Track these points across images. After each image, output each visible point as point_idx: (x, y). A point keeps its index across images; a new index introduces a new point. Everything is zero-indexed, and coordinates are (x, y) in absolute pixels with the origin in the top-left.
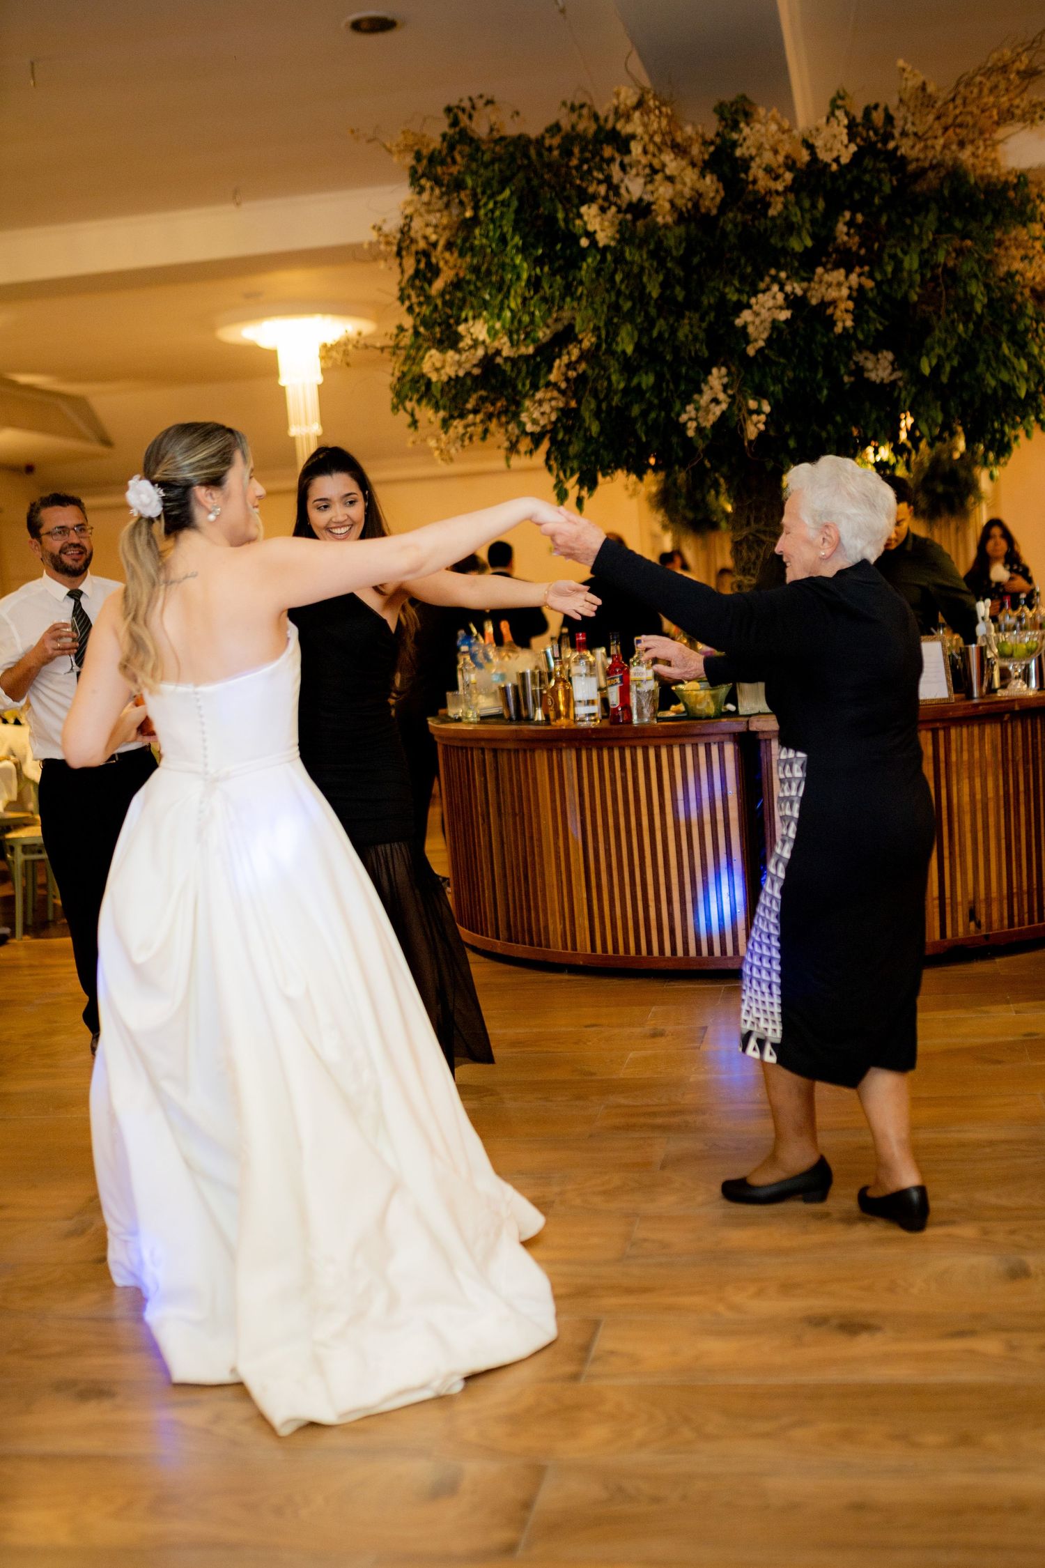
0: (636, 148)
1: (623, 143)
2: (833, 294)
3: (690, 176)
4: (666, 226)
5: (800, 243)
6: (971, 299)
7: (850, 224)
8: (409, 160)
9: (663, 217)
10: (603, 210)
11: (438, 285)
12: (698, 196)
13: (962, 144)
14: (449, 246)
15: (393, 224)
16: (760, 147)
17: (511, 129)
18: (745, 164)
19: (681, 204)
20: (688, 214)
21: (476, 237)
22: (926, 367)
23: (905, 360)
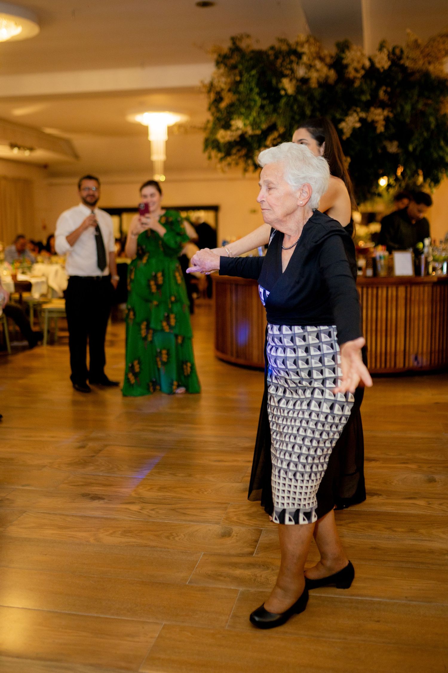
0: (305, 59)
1: (299, 56)
2: (377, 118)
3: (325, 70)
4: (315, 89)
5: (365, 98)
6: (429, 123)
7: (385, 92)
8: (215, 56)
9: (313, 84)
10: (291, 80)
11: (223, 105)
12: (327, 78)
13: (430, 63)
14: (229, 90)
15: (207, 81)
16: (353, 60)
17: (256, 47)
18: (346, 66)
19: (321, 80)
20: (324, 84)
21: (242, 88)
22: (411, 148)
23: (403, 145)
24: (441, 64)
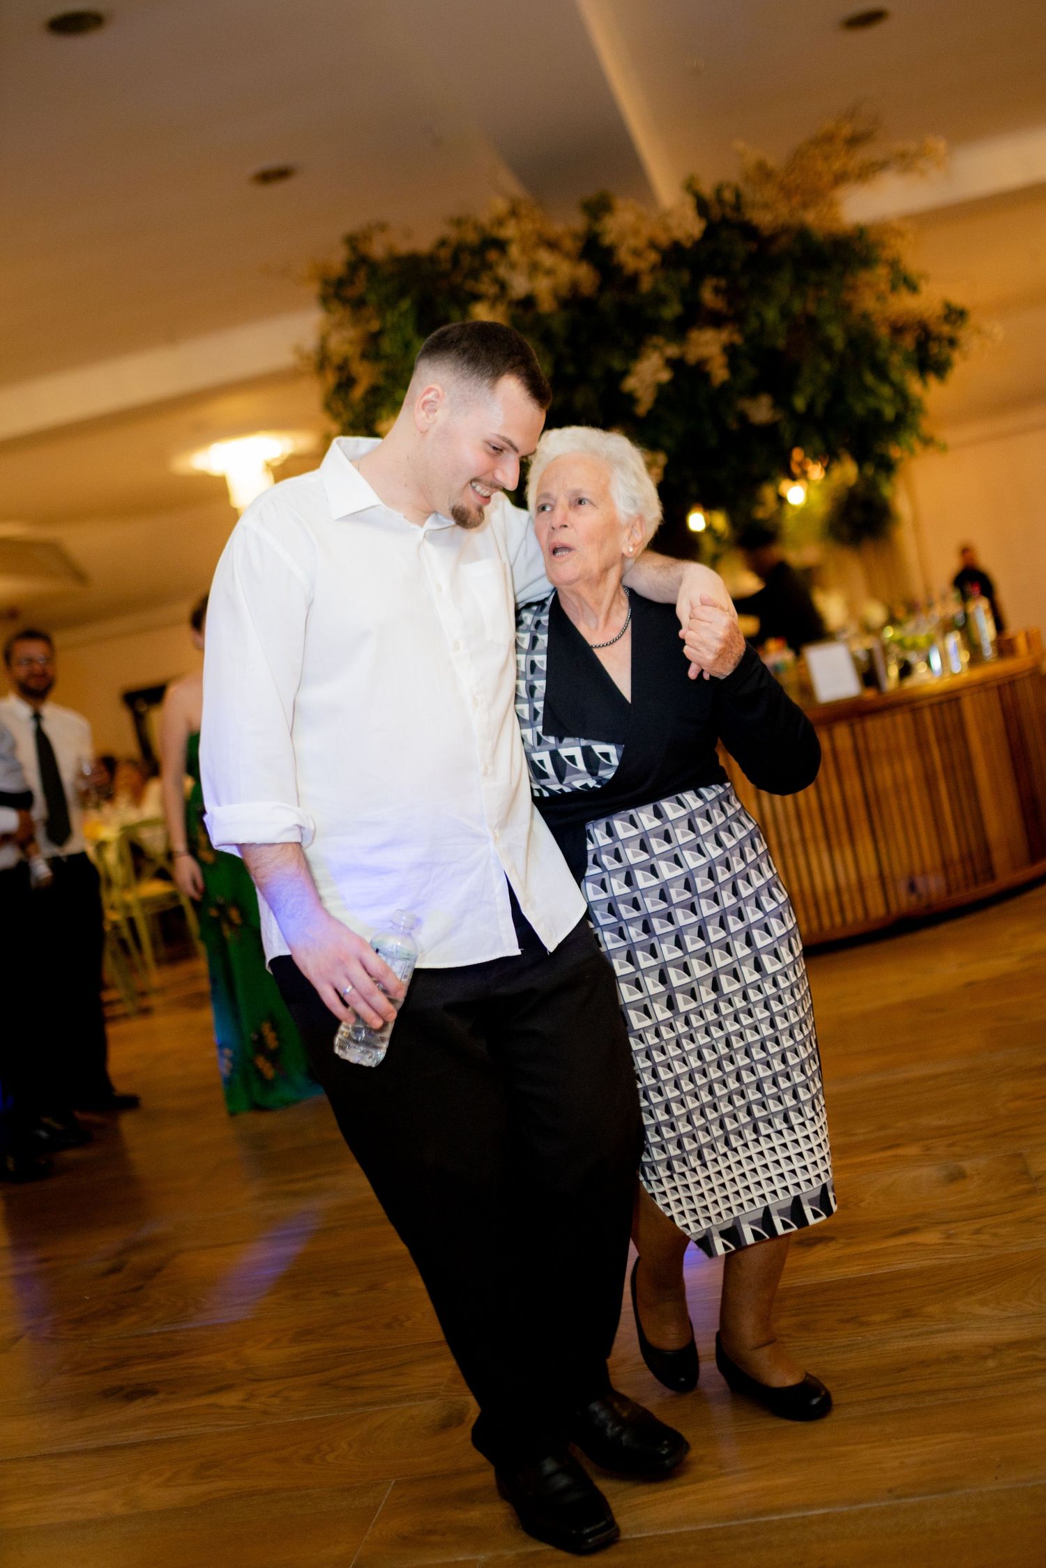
0: (514, 251)
2: (707, 352)
3: (566, 267)
4: (551, 315)
5: (671, 311)
6: (829, 340)
7: (717, 290)
8: (316, 286)
9: (546, 304)
10: (494, 303)
11: (358, 392)
12: (574, 286)
13: (805, 206)
14: (364, 356)
15: (310, 342)
16: (622, 234)
17: (404, 247)
18: (612, 250)
19: (564, 292)
20: (572, 301)
21: (387, 345)
22: (800, 403)
23: (782, 401)
24: (832, 204)
